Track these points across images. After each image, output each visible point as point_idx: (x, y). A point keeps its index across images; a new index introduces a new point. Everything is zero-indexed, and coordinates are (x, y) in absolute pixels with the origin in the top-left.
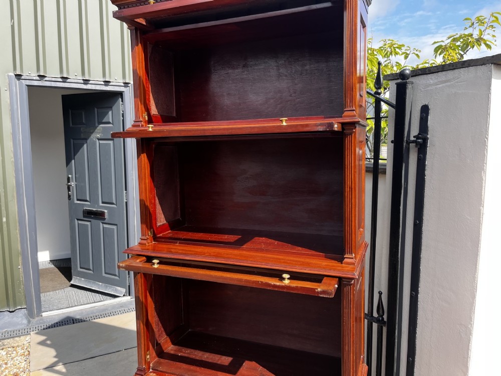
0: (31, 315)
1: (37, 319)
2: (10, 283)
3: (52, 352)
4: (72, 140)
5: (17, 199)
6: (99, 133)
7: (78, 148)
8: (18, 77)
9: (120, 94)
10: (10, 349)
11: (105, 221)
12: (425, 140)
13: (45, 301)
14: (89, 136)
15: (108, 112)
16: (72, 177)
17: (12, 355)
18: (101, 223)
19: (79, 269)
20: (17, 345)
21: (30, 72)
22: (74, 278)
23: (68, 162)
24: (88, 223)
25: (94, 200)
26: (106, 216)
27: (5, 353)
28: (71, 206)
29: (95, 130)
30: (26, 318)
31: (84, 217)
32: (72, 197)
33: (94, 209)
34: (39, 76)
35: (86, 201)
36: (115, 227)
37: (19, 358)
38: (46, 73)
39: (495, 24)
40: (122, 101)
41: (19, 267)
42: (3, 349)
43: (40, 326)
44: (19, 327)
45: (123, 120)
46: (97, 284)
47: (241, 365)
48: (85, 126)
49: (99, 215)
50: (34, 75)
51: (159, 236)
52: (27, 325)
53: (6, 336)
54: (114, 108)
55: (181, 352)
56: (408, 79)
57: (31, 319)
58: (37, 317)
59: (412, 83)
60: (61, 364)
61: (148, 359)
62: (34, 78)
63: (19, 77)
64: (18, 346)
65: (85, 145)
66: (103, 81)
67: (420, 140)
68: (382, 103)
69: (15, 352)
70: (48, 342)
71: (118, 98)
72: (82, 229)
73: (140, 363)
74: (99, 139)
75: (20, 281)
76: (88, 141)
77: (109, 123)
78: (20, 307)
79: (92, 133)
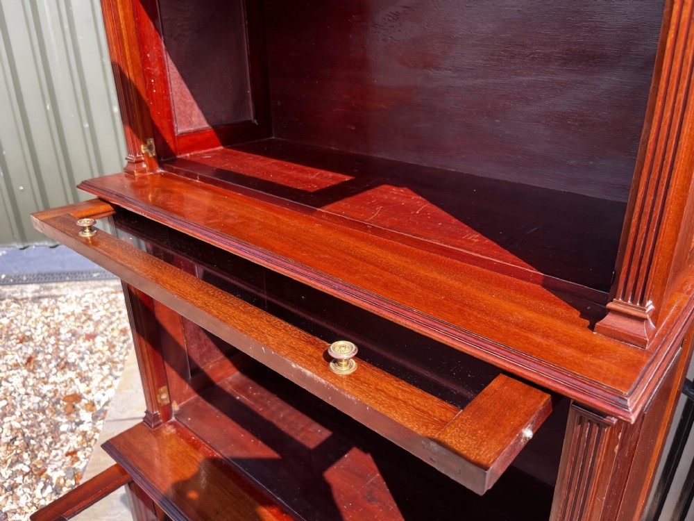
47: (339, 456)
51: (182, 156)
55: (245, 391)
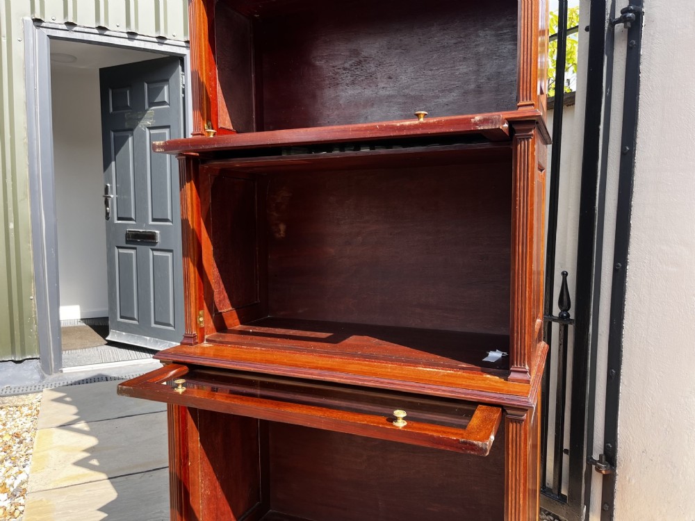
0: (46, 368)
1: (55, 375)
2: (16, 320)
3: (73, 409)
4: (112, 133)
5: (31, 198)
6: (151, 118)
7: (121, 143)
8: (37, 22)
9: (180, 59)
10: (11, 409)
11: (157, 247)
12: (639, 15)
13: (68, 359)
14: (136, 125)
15: (163, 88)
16: (111, 187)
17: (14, 416)
18: (150, 250)
19: (119, 319)
20: (22, 403)
21: (53, 18)
22: (112, 332)
23: (106, 165)
24: (133, 252)
25: (141, 217)
26: (158, 240)
27: (5, 413)
28: (110, 228)
29: (144, 115)
30: (39, 372)
31: (127, 242)
32: (110, 215)
33: (141, 231)
34: (67, 24)
35: (130, 219)
36: (169, 255)
37: (24, 420)
38: (76, 21)
40: (183, 70)
41: (32, 297)
42: (2, 408)
43: (58, 383)
44: (27, 383)
45: (184, 98)
46: (144, 339)
48: (131, 111)
49: (148, 239)
50: (60, 21)
52: (40, 382)
53: (8, 393)
54: (172, 80)
57: (46, 375)
58: (55, 372)
60: (83, 422)
61: (200, 322)
62: (60, 27)
63: (38, 24)
64: (24, 405)
65: (130, 139)
66: (156, 37)
67: (631, 14)
69: (18, 413)
70: (68, 399)
71: (177, 66)
72: (125, 261)
73: (187, 326)
74: (150, 128)
75: (31, 317)
76: (135, 132)
77: (163, 103)
78: (30, 357)
79: (141, 119)
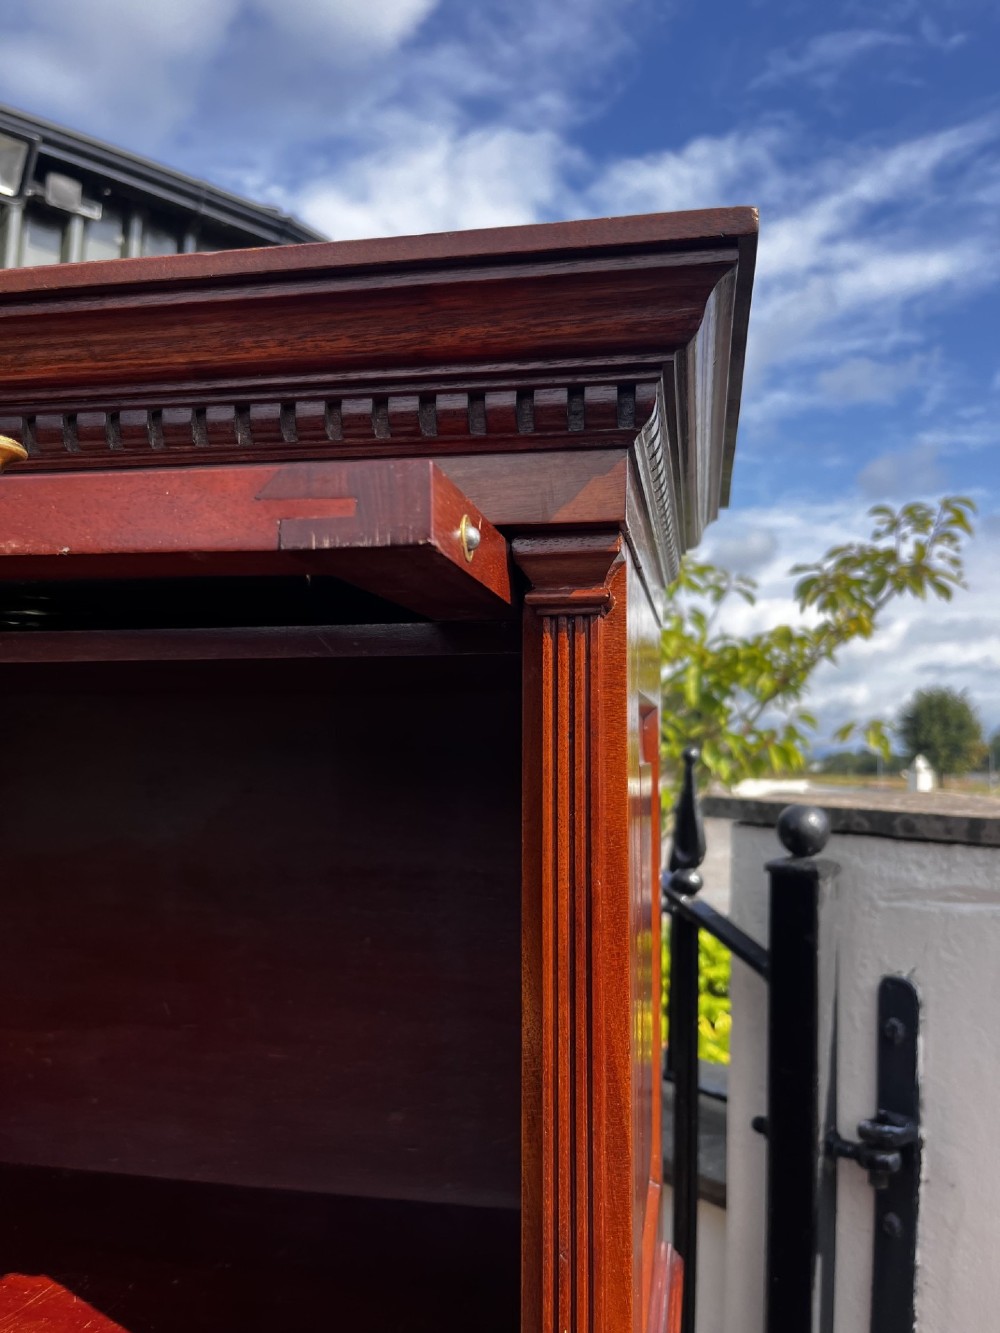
12: (911, 1151)
39: (957, 530)
56: (817, 850)
59: (836, 869)
68: (705, 938)
